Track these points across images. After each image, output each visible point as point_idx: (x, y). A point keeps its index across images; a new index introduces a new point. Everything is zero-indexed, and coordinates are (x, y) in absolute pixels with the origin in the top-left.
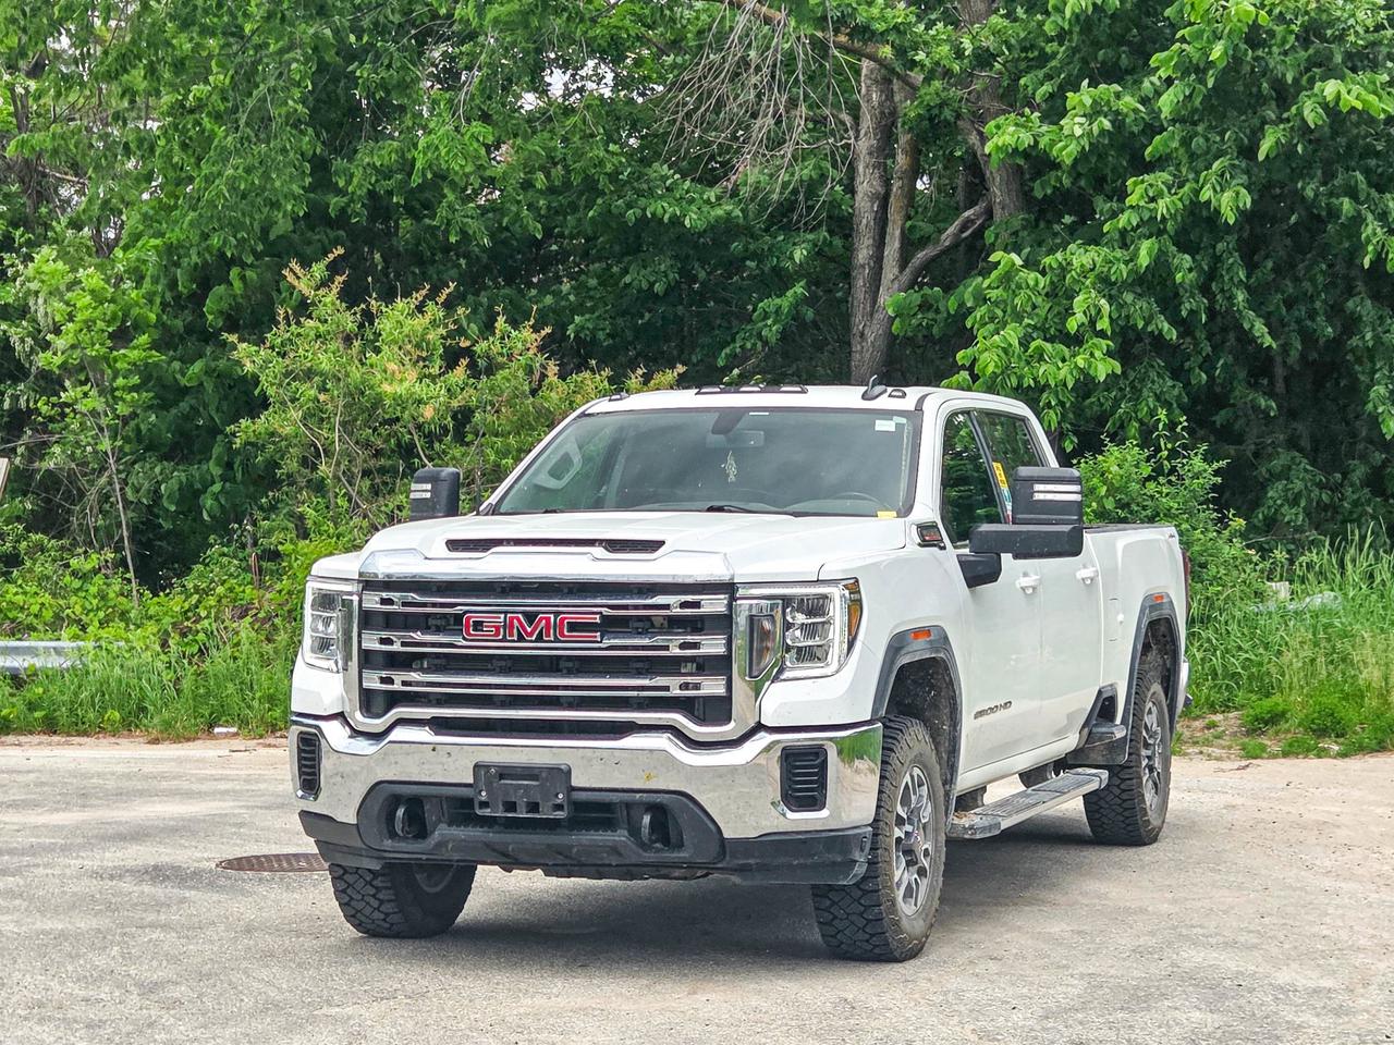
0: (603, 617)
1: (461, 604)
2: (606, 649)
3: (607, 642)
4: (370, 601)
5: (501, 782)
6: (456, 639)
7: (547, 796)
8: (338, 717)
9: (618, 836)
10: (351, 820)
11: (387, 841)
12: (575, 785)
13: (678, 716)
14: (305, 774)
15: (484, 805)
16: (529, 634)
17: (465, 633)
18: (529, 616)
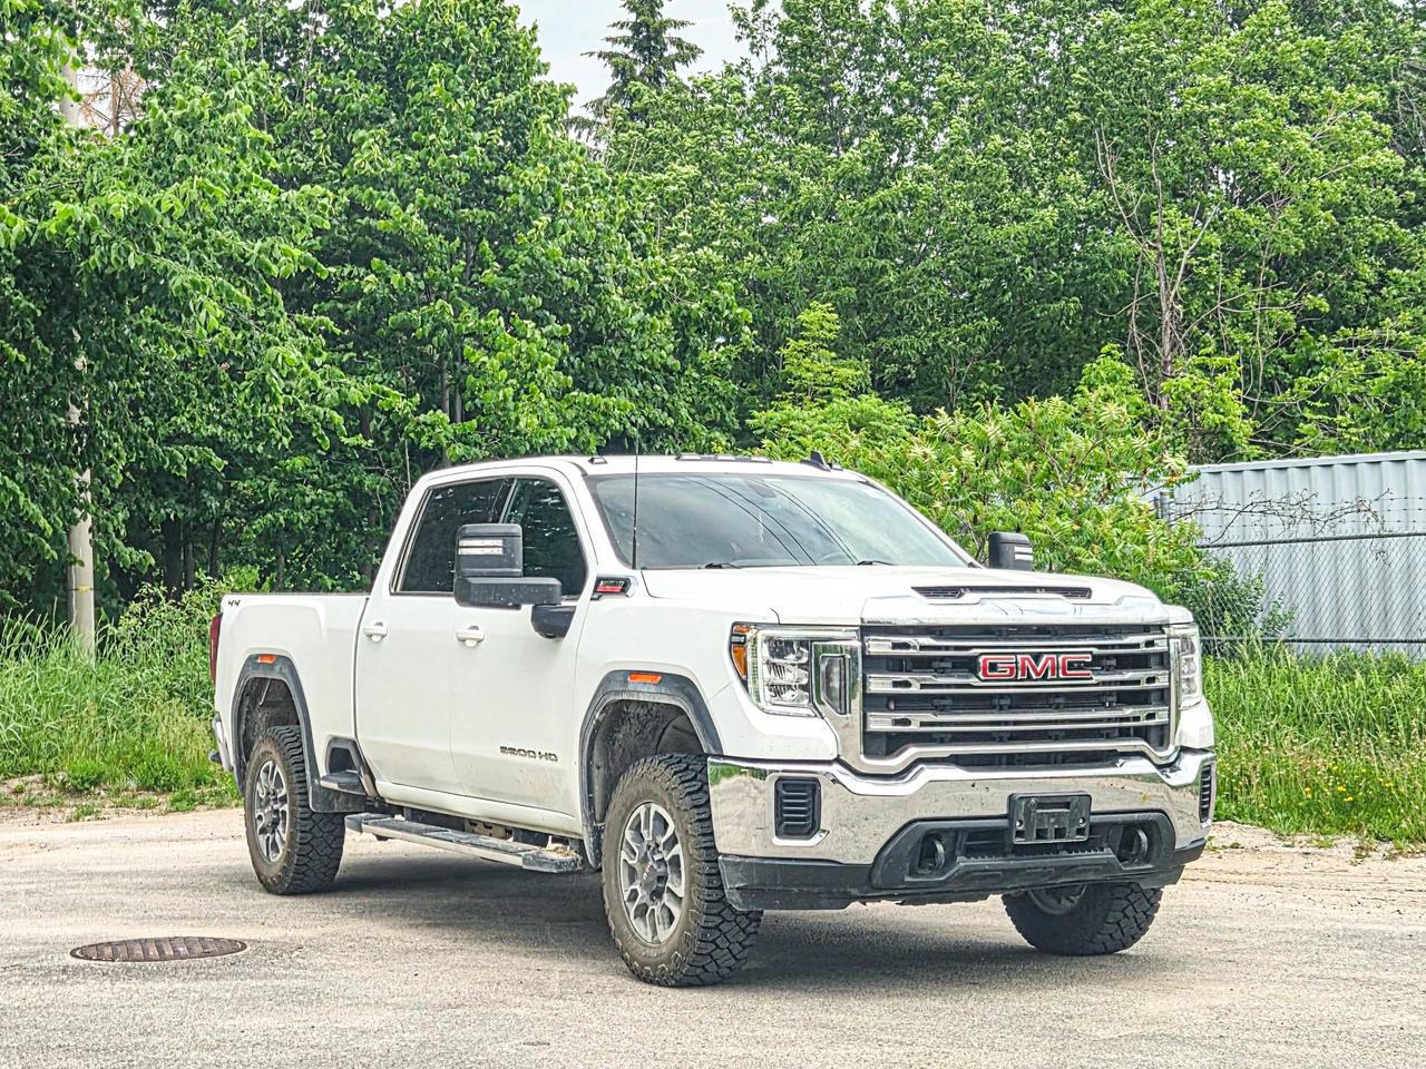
0: (1094, 657)
1: (977, 648)
2: (1097, 685)
3: (1096, 679)
4: (880, 646)
5: (1039, 811)
6: (973, 681)
7: (1073, 822)
8: (838, 760)
9: (1108, 854)
10: (869, 860)
11: (908, 879)
12: (1093, 810)
13: (1144, 743)
14: (788, 819)
15: (1019, 834)
16: (1038, 674)
17: (980, 674)
18: (1037, 657)
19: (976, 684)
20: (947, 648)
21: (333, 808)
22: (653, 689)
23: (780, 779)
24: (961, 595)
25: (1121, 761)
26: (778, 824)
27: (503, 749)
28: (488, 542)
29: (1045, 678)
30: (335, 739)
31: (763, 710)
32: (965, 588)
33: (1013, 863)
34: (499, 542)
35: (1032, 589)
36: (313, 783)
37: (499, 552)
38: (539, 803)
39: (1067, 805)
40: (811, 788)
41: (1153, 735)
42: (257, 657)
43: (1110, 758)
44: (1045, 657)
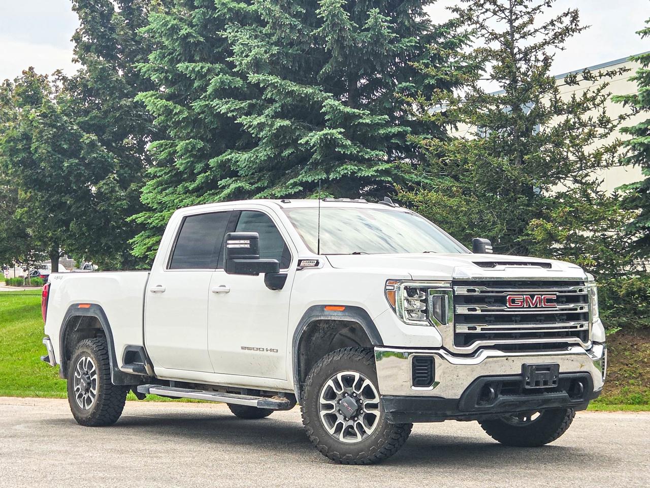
1: (506, 292)
2: (559, 310)
3: (558, 307)
4: (462, 291)
5: (536, 372)
6: (504, 308)
7: (552, 377)
8: (443, 348)
9: (564, 394)
10: (458, 397)
11: (476, 406)
12: (560, 371)
13: (579, 339)
14: (418, 377)
15: (528, 383)
16: (533, 305)
17: (508, 305)
18: (532, 296)
19: (507, 310)
20: (492, 292)
21: (124, 382)
22: (340, 314)
23: (415, 357)
24: (494, 266)
25: (570, 348)
26: (414, 379)
27: (243, 348)
28: (242, 242)
29: (536, 307)
30: (130, 346)
31: (405, 322)
32: (496, 263)
33: (524, 398)
34: (248, 242)
35: (525, 264)
36: (114, 369)
37: (248, 246)
38: (263, 375)
39: (548, 369)
40: (430, 361)
41: (582, 335)
42: (78, 305)
43: (565, 346)
44: (536, 296)
